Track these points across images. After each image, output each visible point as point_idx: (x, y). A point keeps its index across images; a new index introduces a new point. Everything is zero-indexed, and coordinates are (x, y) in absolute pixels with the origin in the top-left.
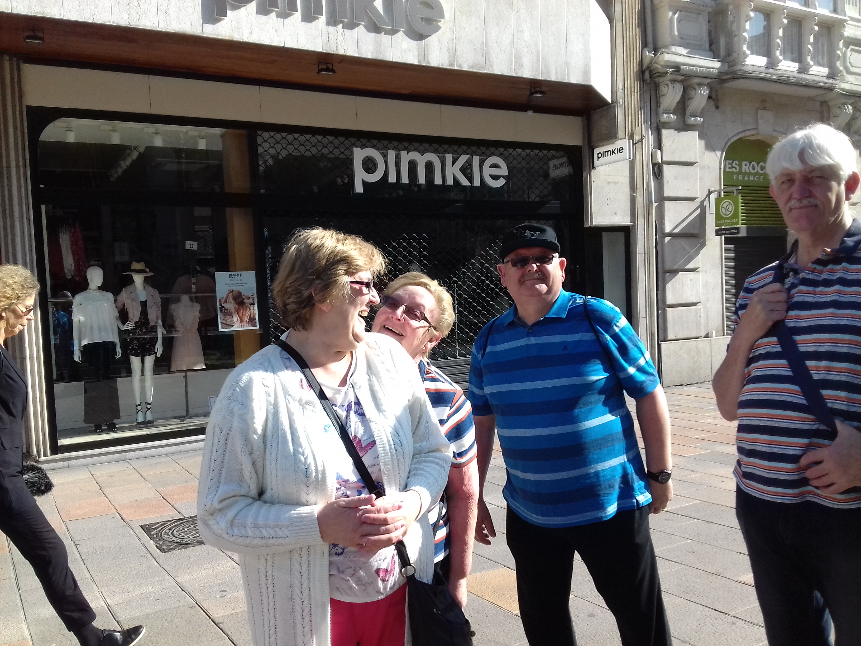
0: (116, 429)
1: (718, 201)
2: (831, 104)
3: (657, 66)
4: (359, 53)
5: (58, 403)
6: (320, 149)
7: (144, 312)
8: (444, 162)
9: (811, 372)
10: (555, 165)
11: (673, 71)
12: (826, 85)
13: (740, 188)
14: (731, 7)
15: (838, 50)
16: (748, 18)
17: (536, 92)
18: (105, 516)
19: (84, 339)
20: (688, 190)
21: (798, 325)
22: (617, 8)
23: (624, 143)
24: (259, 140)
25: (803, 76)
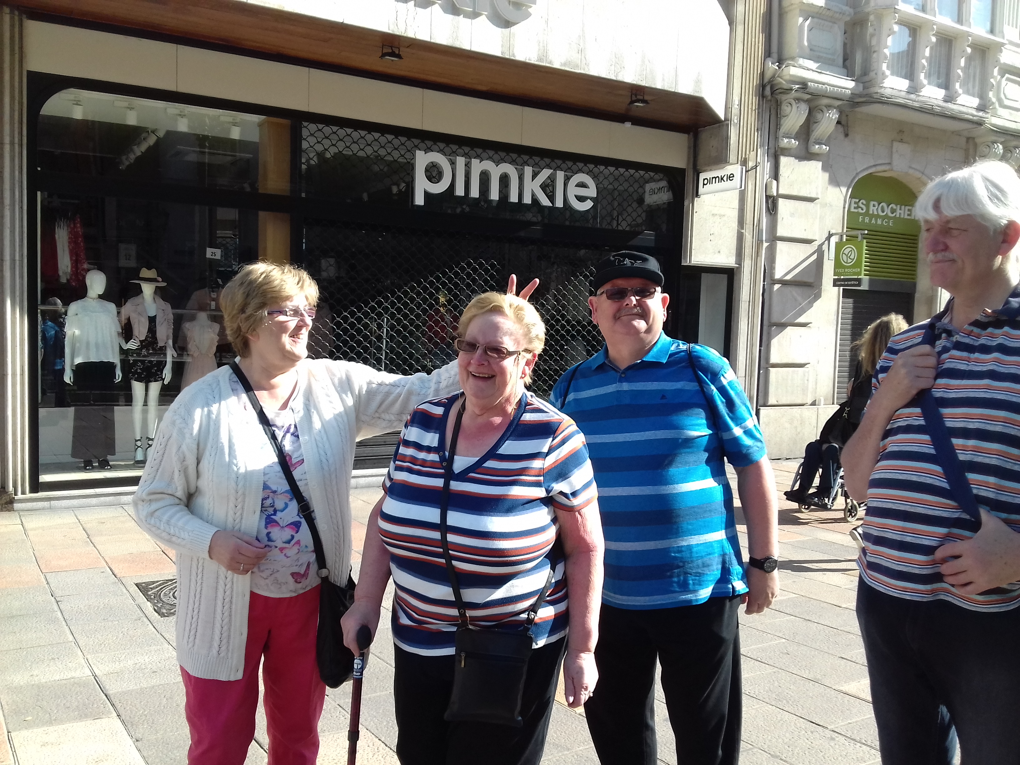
0: (109, 467)
1: (839, 246)
2: (978, 141)
3: (781, 80)
4: (432, 37)
5: (42, 430)
6: (376, 149)
7: (152, 330)
8: (522, 176)
9: (957, 451)
10: (652, 189)
11: (798, 88)
12: (975, 118)
13: (866, 232)
14: (872, 18)
15: (992, 78)
16: (891, 32)
17: (638, 101)
18: (92, 570)
19: (78, 356)
20: (805, 230)
21: (946, 396)
22: (740, 8)
23: (735, 169)
24: (305, 133)
25: (950, 105)
